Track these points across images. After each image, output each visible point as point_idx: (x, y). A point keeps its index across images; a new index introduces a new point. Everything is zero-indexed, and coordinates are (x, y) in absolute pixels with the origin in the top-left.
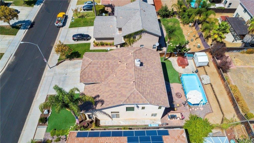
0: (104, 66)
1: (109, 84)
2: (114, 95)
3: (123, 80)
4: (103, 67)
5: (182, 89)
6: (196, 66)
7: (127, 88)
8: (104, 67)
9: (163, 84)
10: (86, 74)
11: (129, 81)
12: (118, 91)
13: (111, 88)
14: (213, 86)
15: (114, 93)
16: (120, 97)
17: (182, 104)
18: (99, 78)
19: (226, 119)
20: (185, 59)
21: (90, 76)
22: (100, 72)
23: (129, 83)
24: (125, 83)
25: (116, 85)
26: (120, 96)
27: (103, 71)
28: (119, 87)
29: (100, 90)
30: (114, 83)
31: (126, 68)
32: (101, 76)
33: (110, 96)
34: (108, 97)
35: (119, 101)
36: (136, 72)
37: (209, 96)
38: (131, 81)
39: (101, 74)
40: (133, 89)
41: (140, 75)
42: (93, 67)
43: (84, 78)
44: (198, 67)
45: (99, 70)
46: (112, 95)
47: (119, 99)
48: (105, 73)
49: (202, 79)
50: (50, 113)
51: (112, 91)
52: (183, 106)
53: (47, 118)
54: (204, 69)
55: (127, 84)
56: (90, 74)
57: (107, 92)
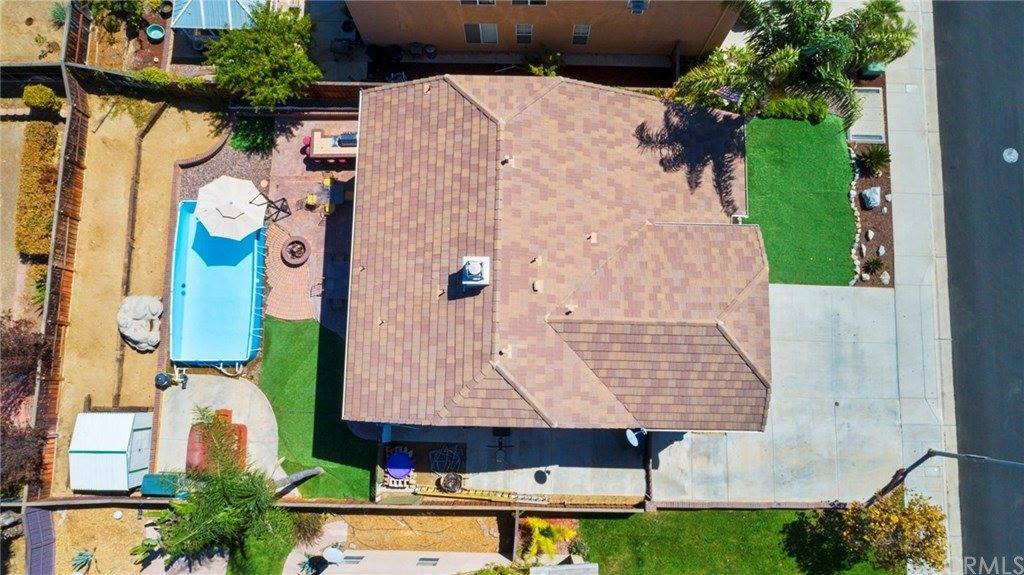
0: (653, 297)
1: (619, 198)
2: (595, 134)
3: (554, 194)
4: (657, 289)
5: (271, 288)
6: (156, 417)
7: (536, 144)
8: (649, 289)
9: (367, 197)
10: (735, 260)
11: (526, 178)
12: (579, 147)
13: (612, 174)
14: (120, 274)
15: (595, 142)
16: (571, 111)
17: (292, 209)
18: (672, 243)
19: (138, 119)
20: (197, 459)
21: (715, 251)
22: (668, 265)
23: (526, 163)
24: (545, 173)
25: (586, 182)
26: (570, 119)
27: (656, 273)
28: (571, 165)
29: (657, 189)
30: (595, 195)
31: (539, 261)
32: (659, 250)
33: (611, 137)
34: (619, 135)
35: (572, 96)
36: (490, 223)
37: (162, 241)
38: (517, 173)
39: (663, 258)
40: (508, 128)
41: (473, 208)
42: (707, 291)
43: (742, 244)
44: (146, 410)
45: (677, 276)
46: (603, 140)
47: (572, 103)
48: (643, 265)
49: (157, 323)
50: (854, 193)
51: (603, 155)
52: (292, 203)
53: (861, 176)
54: (123, 391)
55: (534, 163)
56: (720, 259)
57: (626, 162)
